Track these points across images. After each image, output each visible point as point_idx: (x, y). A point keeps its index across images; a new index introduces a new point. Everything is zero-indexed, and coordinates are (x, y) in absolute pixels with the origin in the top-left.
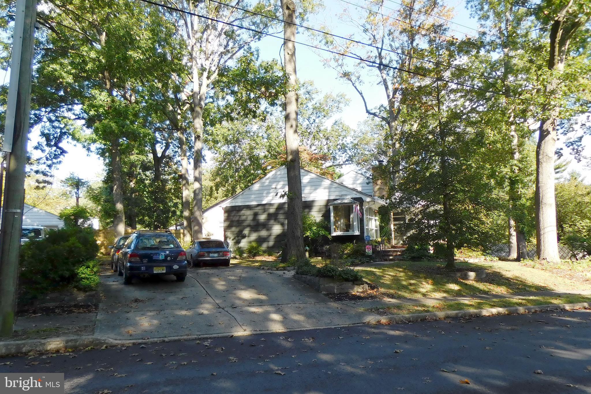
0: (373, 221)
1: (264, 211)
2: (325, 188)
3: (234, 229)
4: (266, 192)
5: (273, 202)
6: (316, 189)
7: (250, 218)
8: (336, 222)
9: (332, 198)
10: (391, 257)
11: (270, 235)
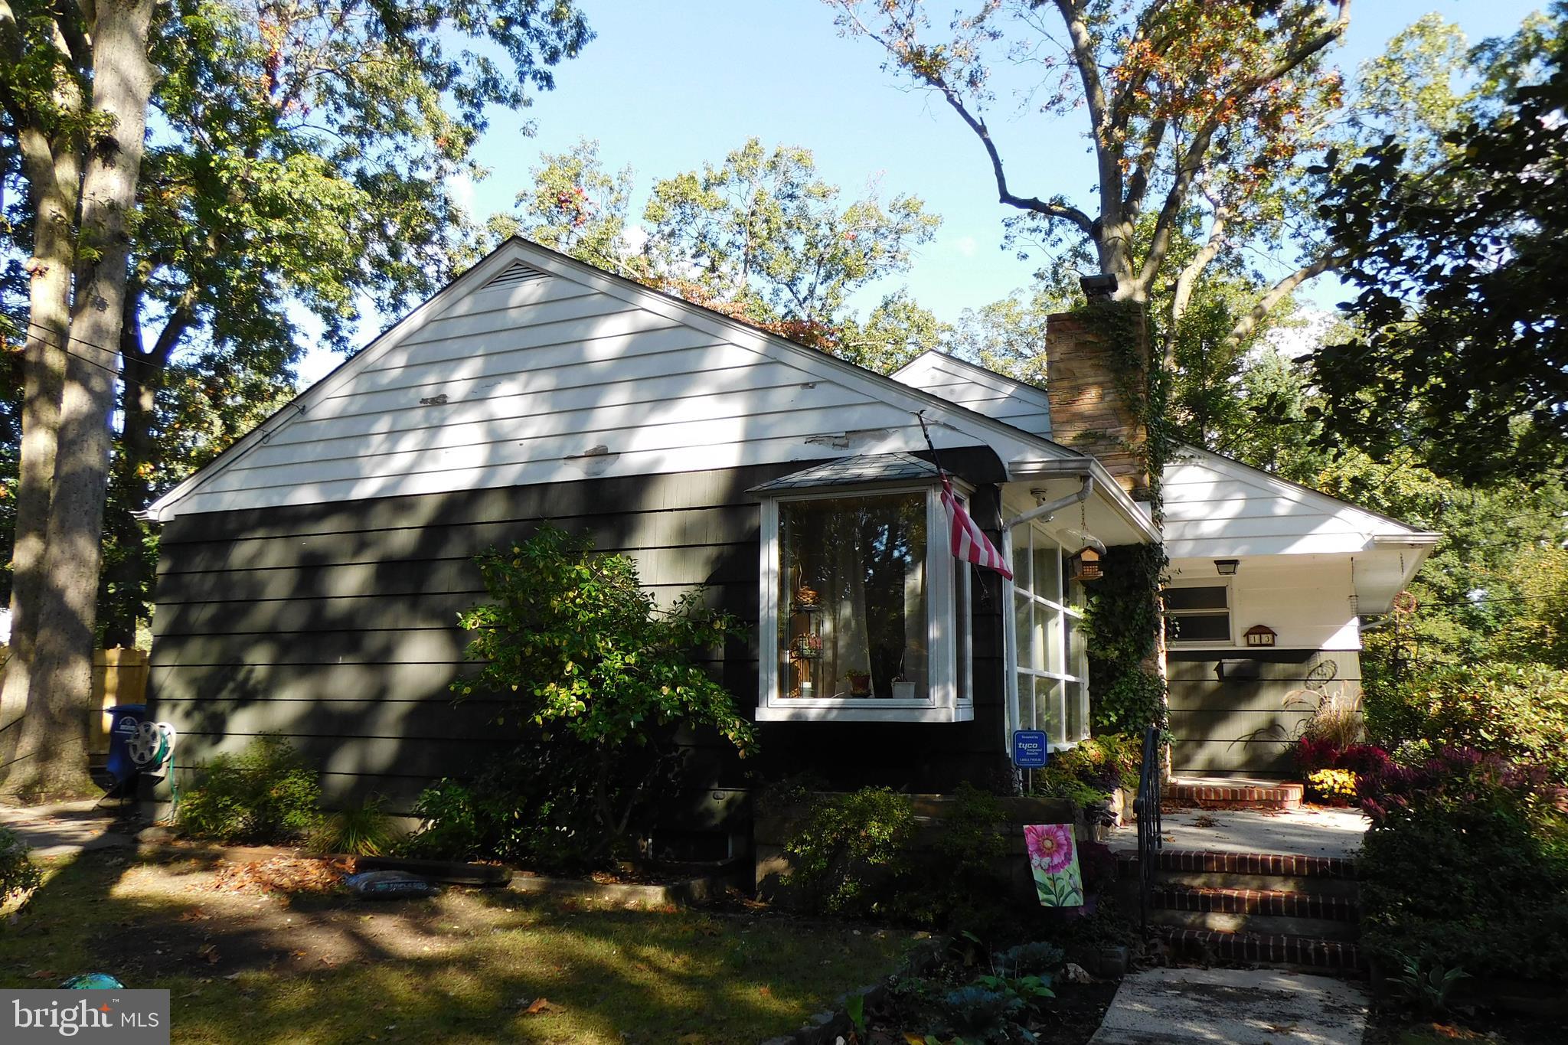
0: (1056, 631)
1: (362, 541)
2: (723, 393)
3: (194, 649)
4: (383, 424)
5: (415, 486)
6: (663, 401)
7: (279, 586)
8: (793, 628)
9: (773, 454)
10: (1222, 923)
11: (379, 698)
